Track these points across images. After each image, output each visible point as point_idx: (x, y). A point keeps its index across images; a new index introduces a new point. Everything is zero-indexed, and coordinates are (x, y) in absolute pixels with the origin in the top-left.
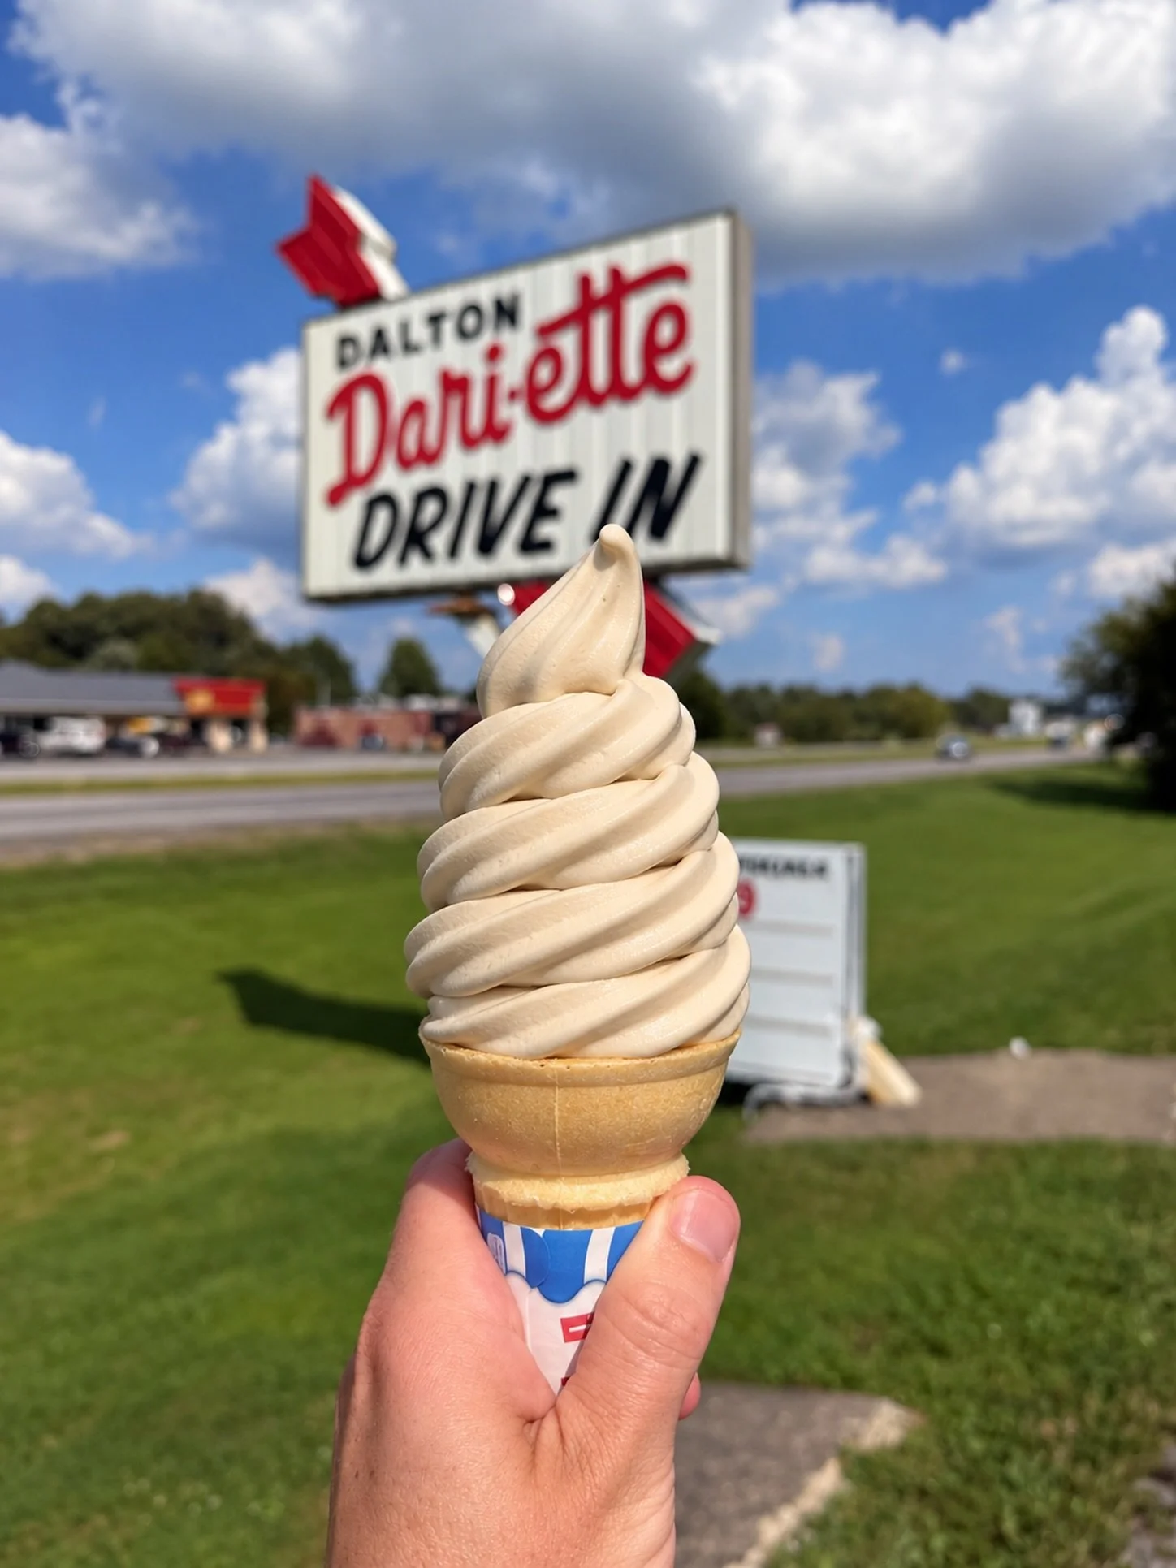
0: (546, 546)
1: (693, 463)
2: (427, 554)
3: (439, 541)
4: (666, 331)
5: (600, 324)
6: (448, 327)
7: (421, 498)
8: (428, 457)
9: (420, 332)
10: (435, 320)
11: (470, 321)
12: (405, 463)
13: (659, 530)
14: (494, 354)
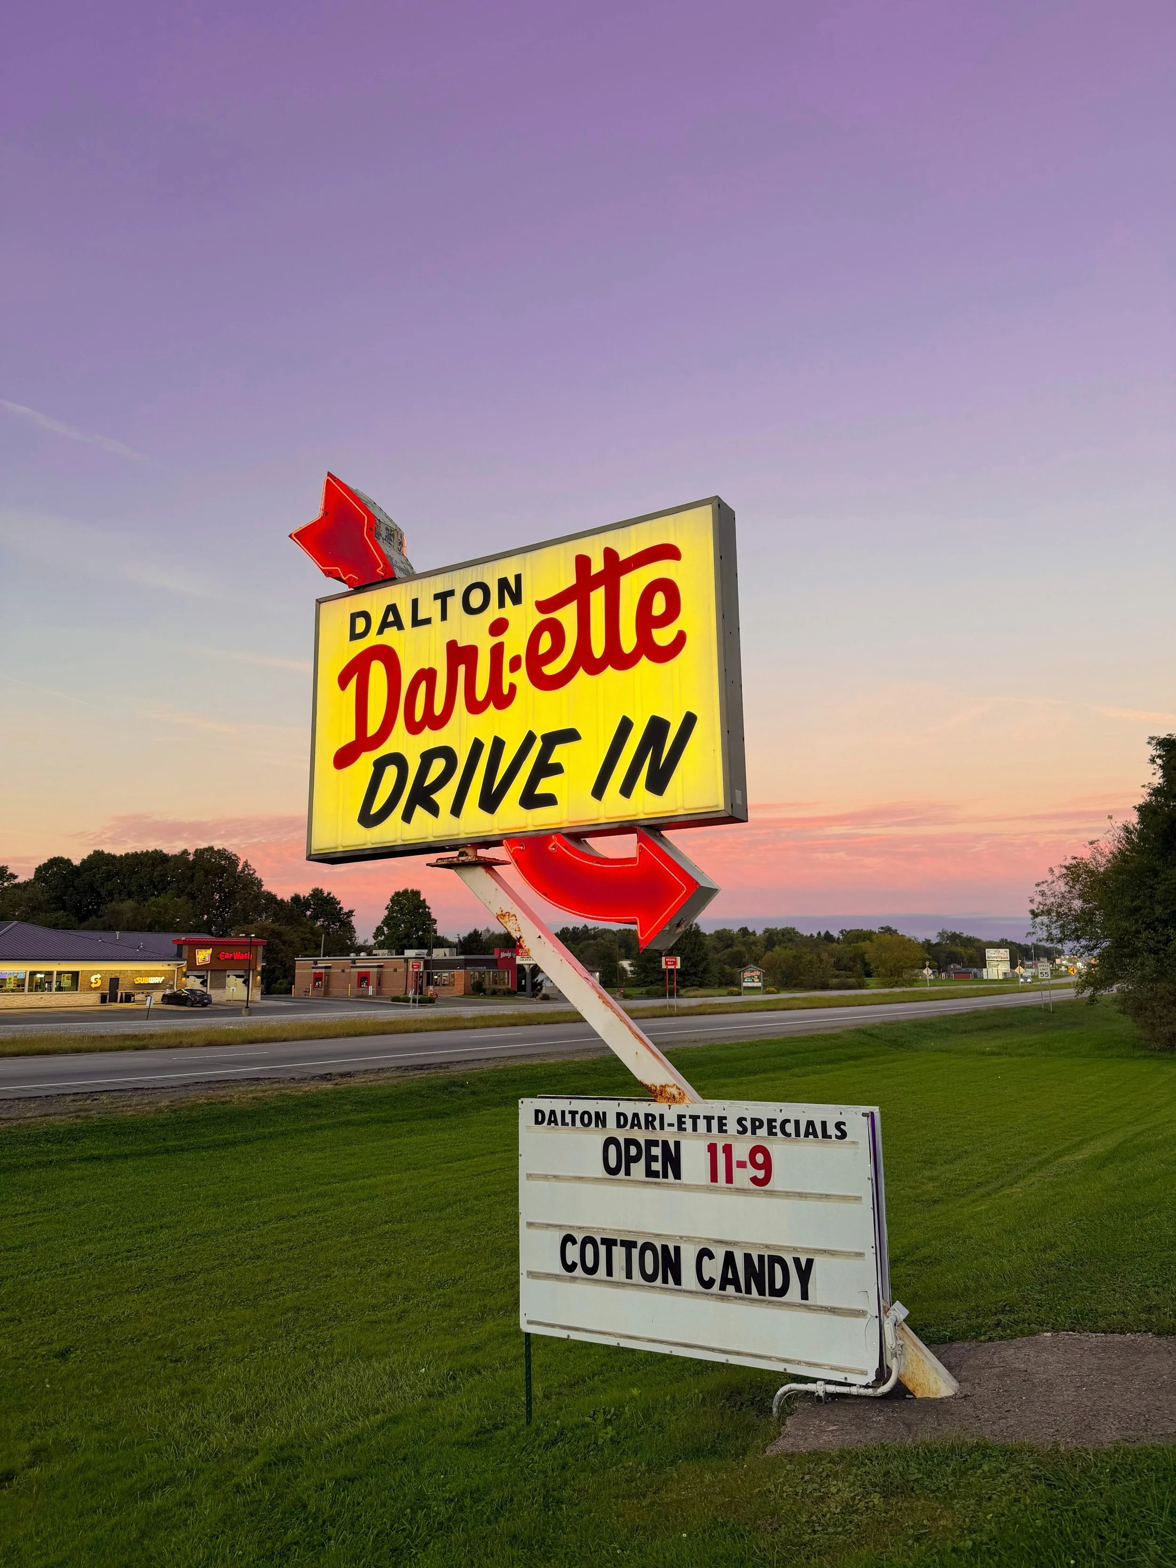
0: (549, 800)
1: (690, 720)
2: (433, 809)
3: (445, 797)
4: (659, 605)
5: (598, 597)
6: (455, 604)
7: (427, 758)
8: (436, 722)
9: (430, 609)
10: (443, 597)
11: (476, 600)
12: (414, 728)
13: (658, 784)
14: (499, 627)
